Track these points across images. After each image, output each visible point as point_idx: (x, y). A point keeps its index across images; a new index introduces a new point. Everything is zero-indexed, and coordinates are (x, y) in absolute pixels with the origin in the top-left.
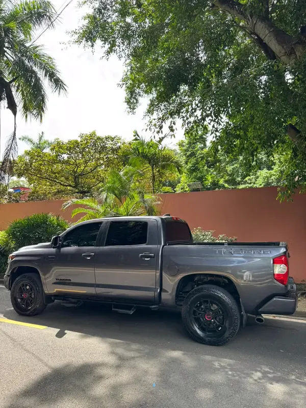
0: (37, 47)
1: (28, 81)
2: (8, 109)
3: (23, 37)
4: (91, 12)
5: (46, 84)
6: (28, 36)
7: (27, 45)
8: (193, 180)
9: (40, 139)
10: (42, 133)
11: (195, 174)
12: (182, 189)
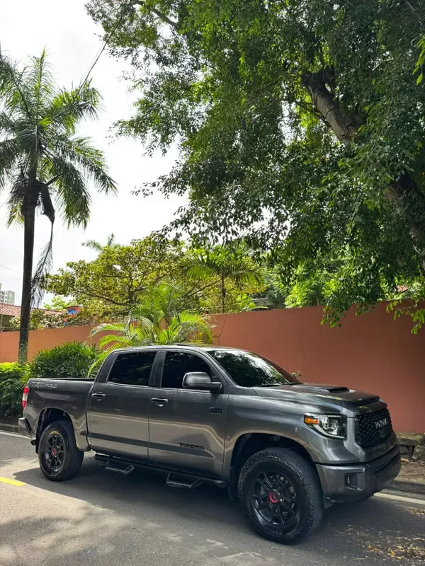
0: (83, 140)
1: (68, 181)
2: (45, 215)
3: (64, 131)
4: (142, 96)
5: (90, 184)
6: (71, 130)
7: (71, 139)
8: (306, 290)
9: (110, 243)
10: (112, 235)
11: (308, 282)
12: (293, 302)
